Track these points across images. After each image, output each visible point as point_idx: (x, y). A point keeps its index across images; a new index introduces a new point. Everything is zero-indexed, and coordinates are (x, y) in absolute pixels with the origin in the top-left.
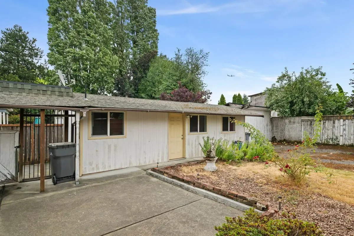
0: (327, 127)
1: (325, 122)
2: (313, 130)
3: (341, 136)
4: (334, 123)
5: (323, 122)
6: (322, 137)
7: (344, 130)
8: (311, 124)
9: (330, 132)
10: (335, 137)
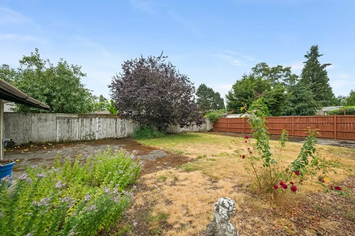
0: (85, 124)
1: (83, 120)
2: (71, 127)
3: (97, 132)
4: (91, 120)
5: (81, 120)
6: (81, 134)
7: (99, 126)
8: (68, 122)
9: (88, 129)
10: (92, 133)
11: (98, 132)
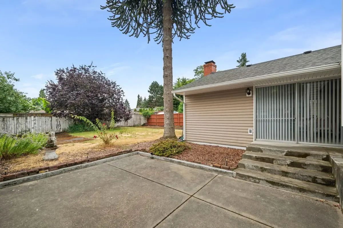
0: (20, 122)
1: (19, 119)
2: (7, 125)
3: (32, 128)
4: (26, 119)
5: (16, 119)
6: (17, 131)
7: (35, 123)
8: (3, 120)
9: (23, 126)
10: (28, 130)
11: (34, 128)
